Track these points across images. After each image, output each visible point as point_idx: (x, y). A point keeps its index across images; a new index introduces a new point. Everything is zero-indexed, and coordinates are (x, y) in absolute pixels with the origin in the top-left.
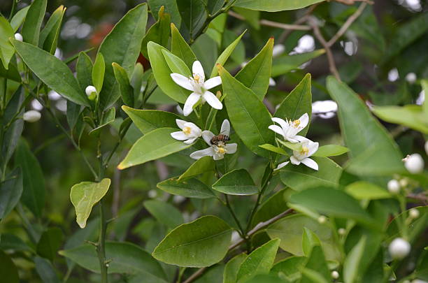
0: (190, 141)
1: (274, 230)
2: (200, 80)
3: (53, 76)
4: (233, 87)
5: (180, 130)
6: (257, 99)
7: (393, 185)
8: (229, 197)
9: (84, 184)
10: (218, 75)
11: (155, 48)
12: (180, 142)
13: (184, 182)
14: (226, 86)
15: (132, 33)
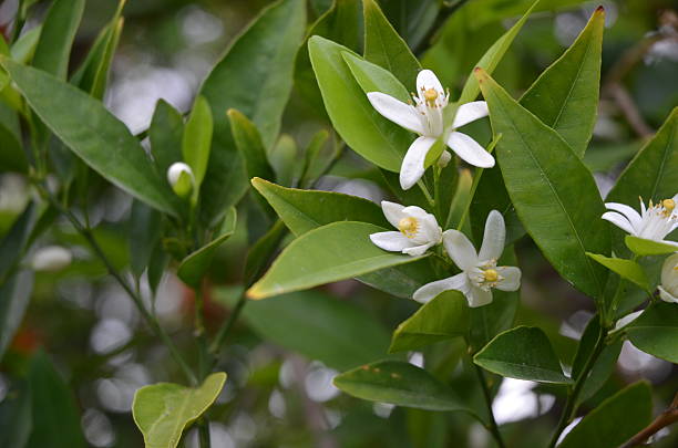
2: (437, 102)
3: (95, 144)
4: (514, 123)
6: (570, 152)
9: (165, 388)
10: (480, 98)
13: (394, 375)
14: (500, 121)
15: (270, 56)
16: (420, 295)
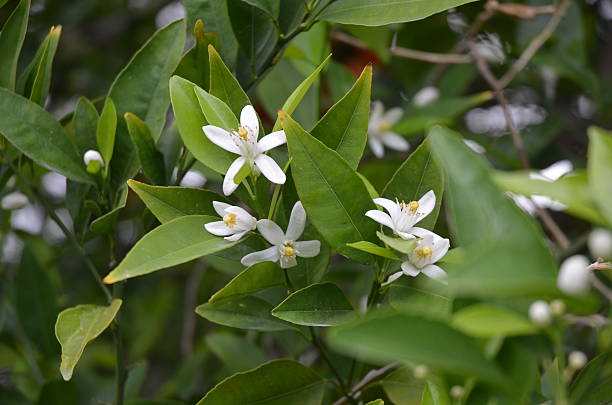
0: (237, 237)
1: (395, 383)
2: (248, 137)
3: (31, 137)
4: (305, 148)
5: (220, 218)
6: (347, 166)
7: (540, 311)
8: (316, 330)
9: (82, 309)
11: (183, 86)
12: (219, 239)
13: (241, 305)
14: (294, 147)
15: (161, 66)
16: (245, 261)
